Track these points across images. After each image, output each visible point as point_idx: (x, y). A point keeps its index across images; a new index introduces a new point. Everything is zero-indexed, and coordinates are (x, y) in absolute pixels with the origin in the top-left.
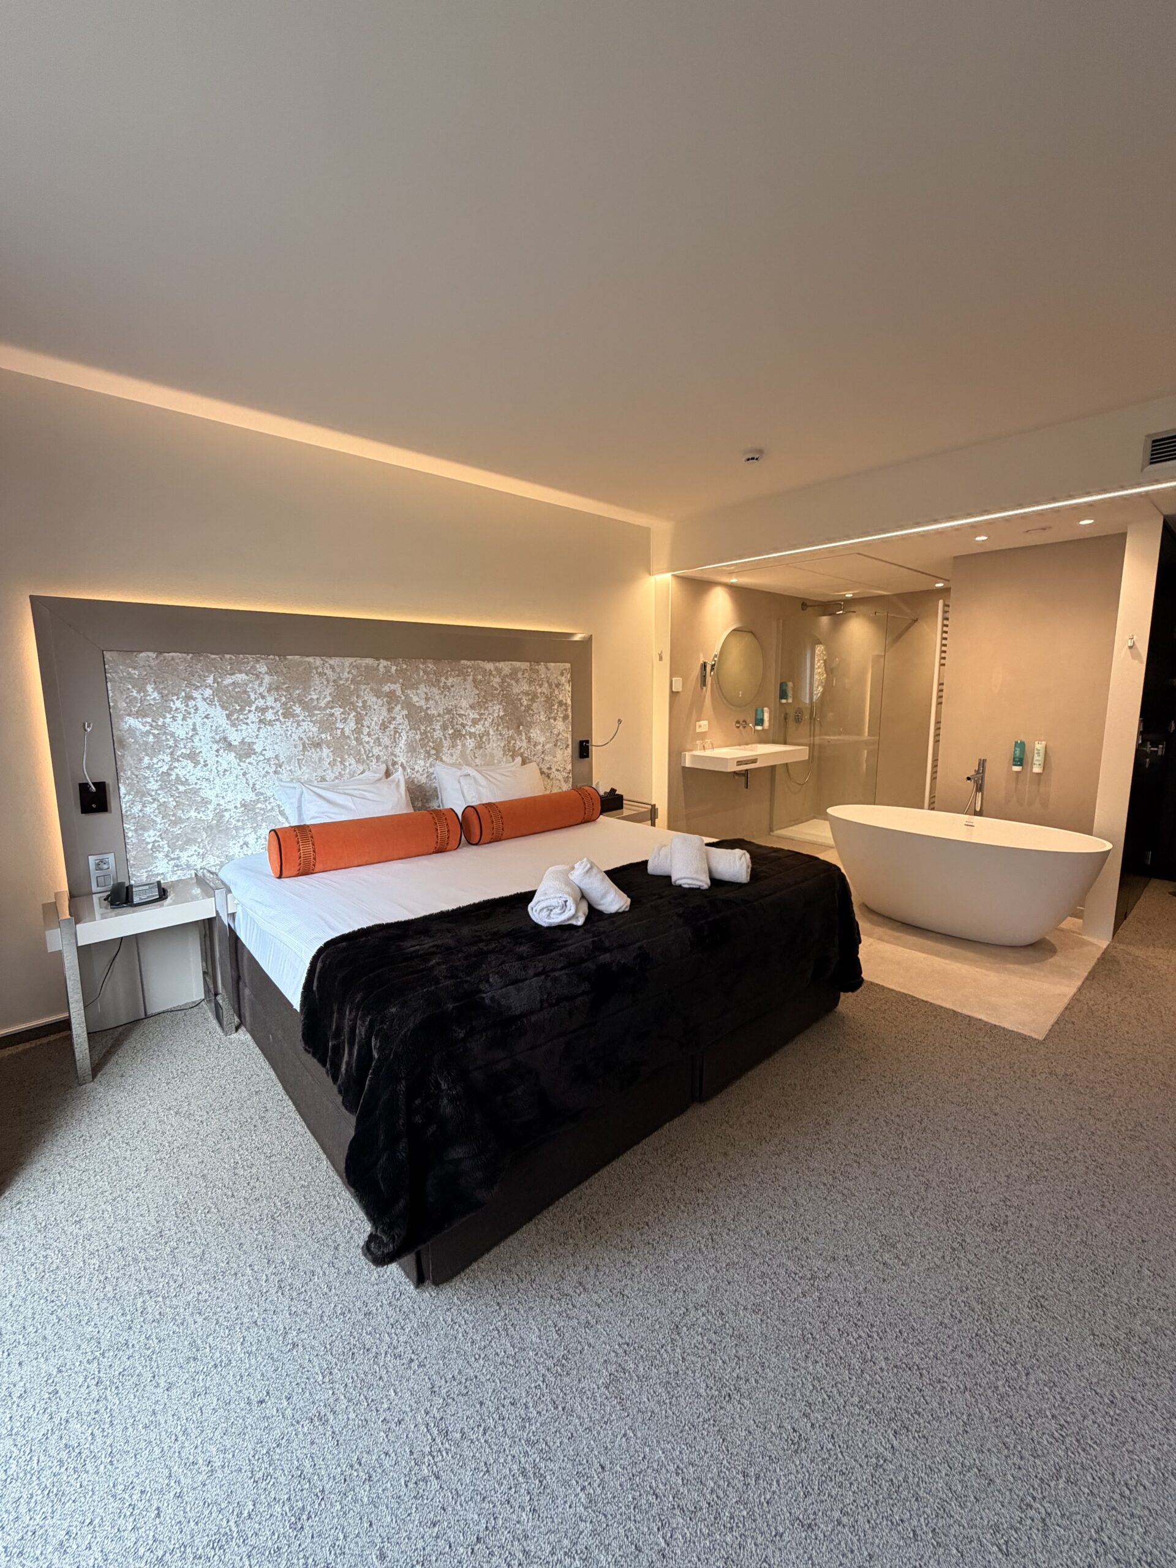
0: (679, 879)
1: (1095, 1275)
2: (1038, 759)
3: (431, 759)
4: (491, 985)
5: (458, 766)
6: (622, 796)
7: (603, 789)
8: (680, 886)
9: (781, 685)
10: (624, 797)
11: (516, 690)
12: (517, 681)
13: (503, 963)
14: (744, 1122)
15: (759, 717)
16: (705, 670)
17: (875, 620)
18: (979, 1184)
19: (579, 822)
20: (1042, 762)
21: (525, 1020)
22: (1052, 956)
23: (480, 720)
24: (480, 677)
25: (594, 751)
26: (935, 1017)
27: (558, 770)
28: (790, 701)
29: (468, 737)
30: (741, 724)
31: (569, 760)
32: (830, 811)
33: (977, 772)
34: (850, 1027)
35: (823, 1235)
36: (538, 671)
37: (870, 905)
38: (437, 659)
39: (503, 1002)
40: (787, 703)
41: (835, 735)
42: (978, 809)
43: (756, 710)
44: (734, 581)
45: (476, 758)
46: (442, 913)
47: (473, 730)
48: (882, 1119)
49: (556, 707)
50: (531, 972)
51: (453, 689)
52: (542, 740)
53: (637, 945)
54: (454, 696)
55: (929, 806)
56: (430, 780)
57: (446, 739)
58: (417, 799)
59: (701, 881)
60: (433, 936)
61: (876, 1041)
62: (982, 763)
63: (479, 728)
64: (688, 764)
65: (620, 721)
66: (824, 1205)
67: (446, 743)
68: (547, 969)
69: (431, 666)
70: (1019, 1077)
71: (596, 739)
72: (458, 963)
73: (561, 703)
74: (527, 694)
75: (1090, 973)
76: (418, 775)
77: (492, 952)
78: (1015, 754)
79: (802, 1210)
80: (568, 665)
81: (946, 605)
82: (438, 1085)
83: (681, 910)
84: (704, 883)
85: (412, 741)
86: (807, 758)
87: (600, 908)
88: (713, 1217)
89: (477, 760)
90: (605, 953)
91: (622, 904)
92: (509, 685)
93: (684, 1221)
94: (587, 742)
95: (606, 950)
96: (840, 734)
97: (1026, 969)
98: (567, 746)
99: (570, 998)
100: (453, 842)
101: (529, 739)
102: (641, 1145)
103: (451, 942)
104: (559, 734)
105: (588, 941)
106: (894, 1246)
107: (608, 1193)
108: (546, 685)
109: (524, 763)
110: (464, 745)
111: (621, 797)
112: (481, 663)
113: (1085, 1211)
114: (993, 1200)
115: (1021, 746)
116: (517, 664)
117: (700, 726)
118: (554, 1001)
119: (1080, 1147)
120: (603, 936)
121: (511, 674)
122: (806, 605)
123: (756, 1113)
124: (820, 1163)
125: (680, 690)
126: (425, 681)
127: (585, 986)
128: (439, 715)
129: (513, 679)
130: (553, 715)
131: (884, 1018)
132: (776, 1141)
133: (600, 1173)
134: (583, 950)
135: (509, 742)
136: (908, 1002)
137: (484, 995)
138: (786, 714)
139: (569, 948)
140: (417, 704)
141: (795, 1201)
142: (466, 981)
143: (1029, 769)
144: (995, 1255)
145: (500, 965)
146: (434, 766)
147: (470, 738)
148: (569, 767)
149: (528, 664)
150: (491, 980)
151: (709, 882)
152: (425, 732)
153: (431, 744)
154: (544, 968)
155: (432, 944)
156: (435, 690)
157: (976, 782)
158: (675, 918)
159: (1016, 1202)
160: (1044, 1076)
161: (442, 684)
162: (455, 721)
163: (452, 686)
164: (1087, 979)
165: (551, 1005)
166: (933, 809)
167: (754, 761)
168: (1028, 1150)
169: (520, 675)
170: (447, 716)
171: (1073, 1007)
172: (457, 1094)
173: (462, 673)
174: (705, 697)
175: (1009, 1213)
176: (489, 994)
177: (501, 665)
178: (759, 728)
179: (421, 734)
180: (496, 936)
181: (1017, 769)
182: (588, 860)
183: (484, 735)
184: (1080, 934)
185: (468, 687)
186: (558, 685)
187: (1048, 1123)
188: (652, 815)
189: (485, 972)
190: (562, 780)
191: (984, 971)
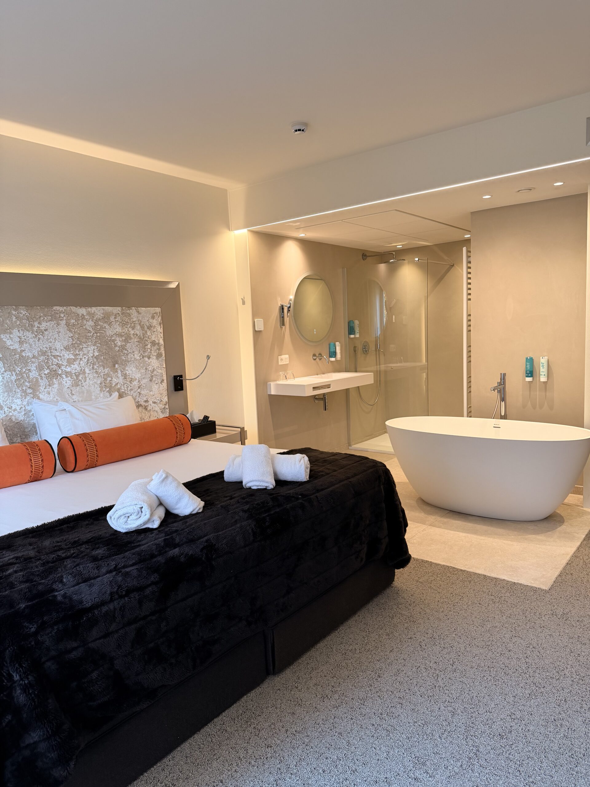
0: (248, 483)
1: (571, 759)
2: (543, 371)
3: (28, 398)
4: (64, 584)
5: (56, 403)
6: (215, 422)
7: (196, 417)
8: (250, 488)
9: (349, 323)
10: (216, 423)
11: (109, 332)
12: (110, 324)
13: (78, 565)
14: (311, 685)
15: (332, 350)
16: (283, 312)
17: (419, 265)
18: (493, 706)
19: (172, 446)
20: (546, 373)
21: (96, 612)
22: (560, 526)
23: (75, 360)
24: (73, 321)
25: (188, 385)
26: (470, 582)
27: (154, 403)
28: (357, 336)
29: (64, 376)
30: (317, 356)
31: (165, 393)
32: (388, 423)
33: (500, 384)
34: (403, 598)
35: (369, 765)
36: (130, 315)
37: (424, 499)
38: (29, 305)
39: (75, 597)
40: (355, 338)
41: (397, 363)
42: (503, 414)
43: (329, 345)
44: (302, 235)
45: (73, 394)
46: (27, 530)
47: (69, 369)
48: (422, 667)
49: (149, 346)
50: (104, 570)
51: (46, 333)
52: (138, 376)
53: (206, 538)
54: (48, 339)
55: (468, 413)
56: (28, 417)
57: (42, 379)
58: (16, 435)
59: (267, 482)
60: (14, 550)
61: (422, 606)
62: (503, 377)
63: (75, 367)
64: (273, 392)
65: (208, 357)
66: (371, 741)
67: (43, 383)
68: (119, 566)
69: (23, 312)
70: (529, 621)
71: (189, 373)
72: (36, 569)
73: (153, 343)
74: (120, 335)
75: (587, 535)
76: (15, 413)
77: (67, 558)
78: (526, 368)
79: (353, 748)
80: (158, 310)
81: (468, 251)
82: (10, 676)
83: (246, 507)
84: (270, 483)
85: (7, 382)
86: (373, 382)
87: (176, 512)
88: (279, 766)
89: (74, 397)
90: (175, 548)
91: (195, 507)
92: (102, 328)
93: (254, 773)
94: (181, 376)
95: (176, 546)
96: (401, 362)
97: (540, 537)
98: (163, 381)
99: (140, 589)
100: (48, 470)
101: (125, 376)
102: (220, 717)
103: (32, 553)
104: (154, 370)
105: (161, 540)
106: (424, 764)
107: (189, 761)
108: (138, 327)
109: (121, 396)
110: (60, 384)
111: (213, 423)
112: (73, 309)
113: (568, 713)
114: (502, 717)
115: (531, 361)
116: (109, 309)
117: (282, 360)
118: (124, 593)
119: (569, 666)
120: (174, 535)
121: (104, 318)
122: (366, 256)
123: (321, 676)
124: (371, 708)
125: (262, 329)
126: (18, 326)
127: (154, 577)
128: (34, 357)
129: (106, 322)
130: (146, 354)
131: (430, 587)
132: (336, 696)
133: (182, 746)
134: (154, 547)
135: (106, 379)
136: (450, 573)
137: (57, 593)
138: (355, 347)
139: (142, 547)
140: (12, 348)
141: (348, 742)
142: (40, 584)
143: (538, 379)
144: (501, 757)
145: (75, 567)
146: (31, 404)
147: (67, 377)
148: (165, 399)
149: (119, 308)
150: (64, 580)
151: (274, 483)
152: (21, 373)
153: (27, 384)
154: (116, 566)
155: (12, 557)
156: (29, 334)
157: (499, 392)
158: (241, 514)
159: (518, 714)
160: (547, 617)
161: (35, 329)
162: (50, 362)
163: (46, 330)
164: (584, 540)
165: (121, 597)
166: (471, 417)
167: (328, 386)
168: (531, 675)
169: (112, 319)
170: (42, 358)
171: (572, 562)
172: (29, 683)
173: (55, 318)
174: (284, 335)
175: (513, 724)
176: (62, 592)
177: (93, 309)
178: (333, 359)
179: (16, 374)
180: (76, 544)
181: (529, 379)
182: (164, 471)
183: (79, 374)
184: (582, 507)
185: (61, 330)
186: (150, 327)
187: (548, 652)
188: (242, 437)
189: (59, 575)
190: (159, 411)
191: (509, 542)
